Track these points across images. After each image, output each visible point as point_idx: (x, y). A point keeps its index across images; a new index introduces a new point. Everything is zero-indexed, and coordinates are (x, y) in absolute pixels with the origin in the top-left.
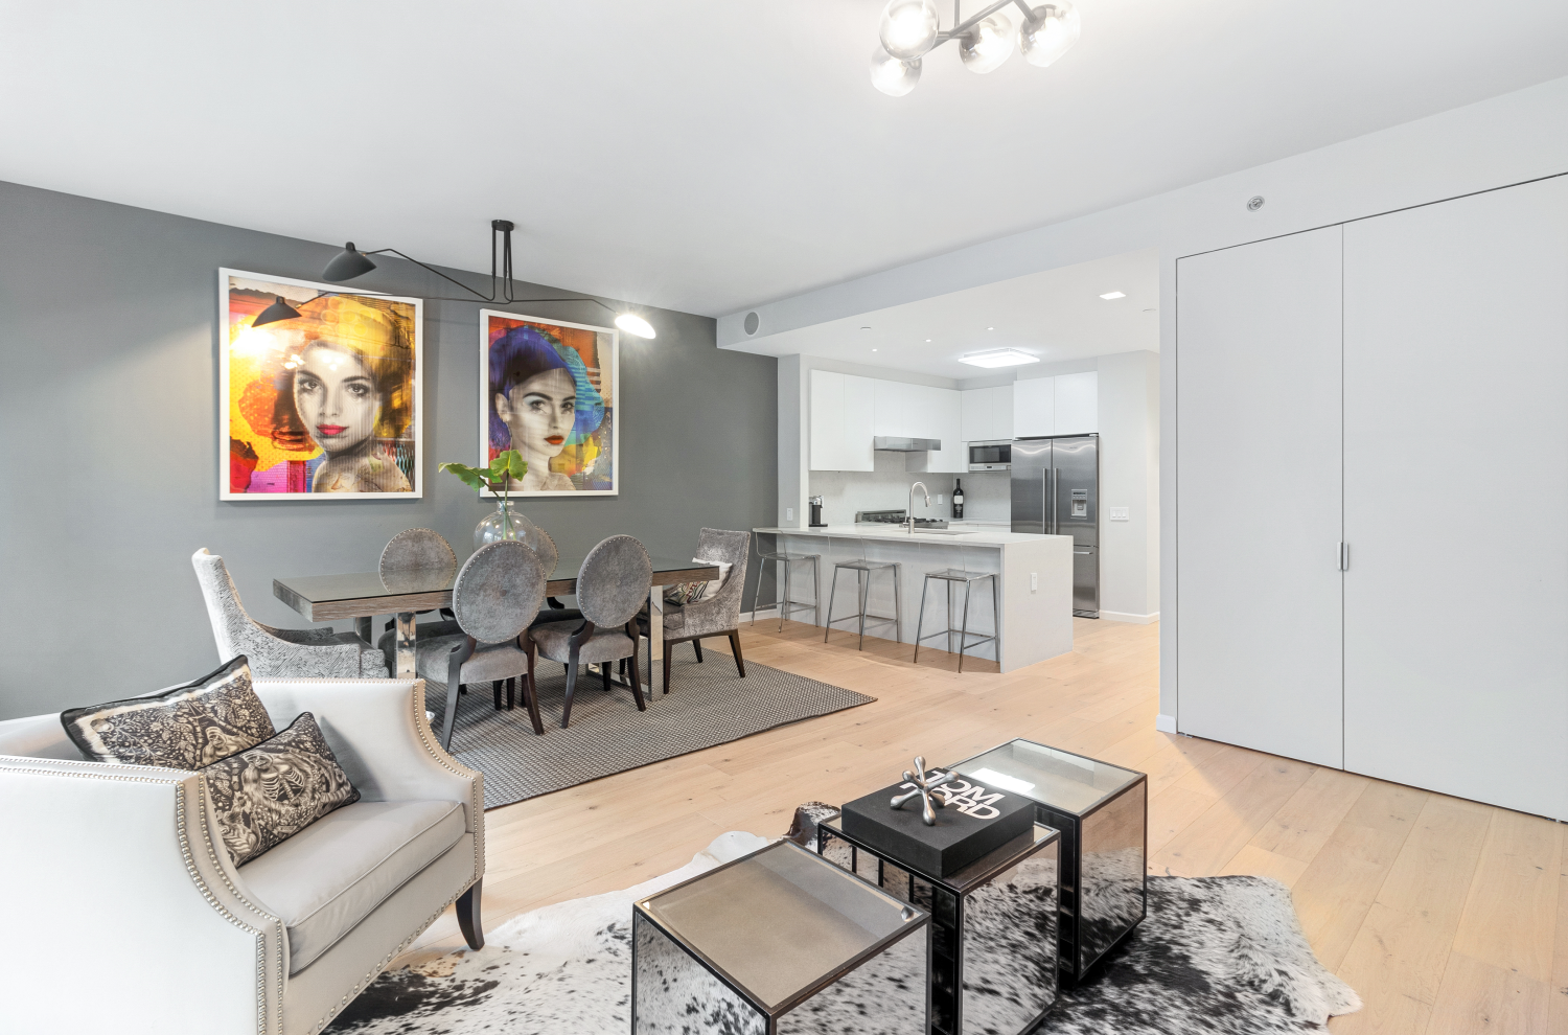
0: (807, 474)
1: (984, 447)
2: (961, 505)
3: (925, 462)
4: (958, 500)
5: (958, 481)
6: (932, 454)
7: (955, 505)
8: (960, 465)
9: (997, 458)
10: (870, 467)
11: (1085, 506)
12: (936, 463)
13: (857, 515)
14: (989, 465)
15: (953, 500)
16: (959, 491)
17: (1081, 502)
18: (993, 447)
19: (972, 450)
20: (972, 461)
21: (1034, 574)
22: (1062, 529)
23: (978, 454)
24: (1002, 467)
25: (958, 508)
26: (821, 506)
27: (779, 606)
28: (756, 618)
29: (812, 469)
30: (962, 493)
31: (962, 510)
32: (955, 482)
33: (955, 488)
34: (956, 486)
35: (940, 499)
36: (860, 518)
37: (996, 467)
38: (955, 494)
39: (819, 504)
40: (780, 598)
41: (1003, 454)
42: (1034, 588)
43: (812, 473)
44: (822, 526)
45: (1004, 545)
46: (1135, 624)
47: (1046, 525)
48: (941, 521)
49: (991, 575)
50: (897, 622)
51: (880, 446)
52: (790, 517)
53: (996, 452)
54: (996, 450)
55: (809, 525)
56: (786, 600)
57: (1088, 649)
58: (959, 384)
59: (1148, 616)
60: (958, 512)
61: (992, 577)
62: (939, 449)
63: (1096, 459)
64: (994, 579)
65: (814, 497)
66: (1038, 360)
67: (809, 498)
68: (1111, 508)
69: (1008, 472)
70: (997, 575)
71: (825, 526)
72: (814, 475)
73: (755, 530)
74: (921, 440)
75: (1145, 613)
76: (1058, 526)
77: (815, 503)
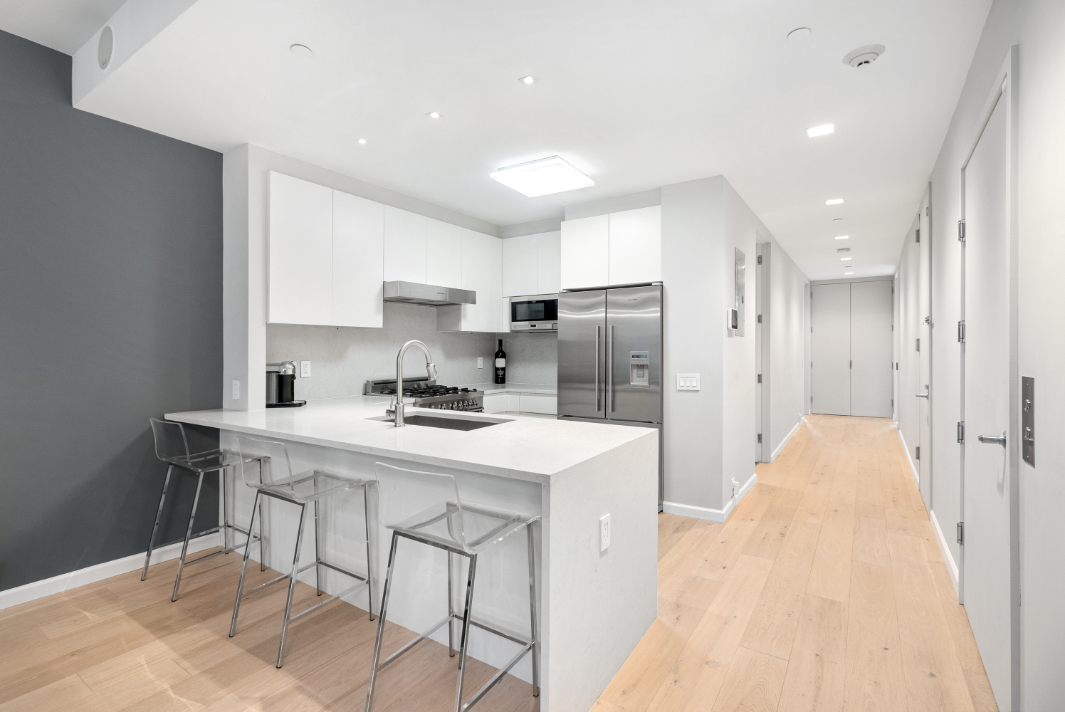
0: (263, 331)
1: (529, 302)
2: (504, 369)
3: (458, 319)
4: (501, 363)
5: (500, 341)
6: (468, 308)
7: (497, 369)
8: (503, 325)
9: (542, 315)
10: (377, 321)
11: (646, 372)
12: (478, 319)
13: (366, 386)
14: (533, 323)
15: (494, 362)
16: (501, 354)
17: (641, 367)
18: (538, 302)
19: (514, 306)
20: (514, 318)
21: (605, 517)
23: (521, 310)
24: (547, 325)
25: (501, 373)
26: (293, 377)
27: (222, 530)
28: (189, 552)
29: (272, 321)
30: (504, 356)
31: (504, 375)
32: (497, 343)
33: (497, 350)
34: (498, 347)
35: (480, 362)
36: (370, 389)
37: (541, 325)
38: (497, 356)
39: (290, 372)
40: (221, 523)
41: (549, 309)
42: (606, 543)
43: (270, 327)
44: (294, 405)
45: (548, 477)
46: (710, 523)
47: (600, 390)
48: (475, 390)
49: (529, 522)
50: (369, 582)
51: (392, 294)
52: (236, 394)
53: (541, 307)
54: (542, 305)
55: (268, 406)
56: (230, 523)
57: (678, 606)
58: (500, 231)
59: (723, 512)
60: (500, 378)
61: (529, 526)
62: (474, 302)
63: (659, 314)
64: (534, 529)
65: (283, 364)
66: (592, 183)
67: (267, 365)
68: (679, 375)
69: (554, 331)
70: (537, 523)
71: (300, 405)
72: (274, 331)
73: (168, 417)
74: (451, 290)
75: (721, 508)
76: (614, 391)
77: (282, 373)
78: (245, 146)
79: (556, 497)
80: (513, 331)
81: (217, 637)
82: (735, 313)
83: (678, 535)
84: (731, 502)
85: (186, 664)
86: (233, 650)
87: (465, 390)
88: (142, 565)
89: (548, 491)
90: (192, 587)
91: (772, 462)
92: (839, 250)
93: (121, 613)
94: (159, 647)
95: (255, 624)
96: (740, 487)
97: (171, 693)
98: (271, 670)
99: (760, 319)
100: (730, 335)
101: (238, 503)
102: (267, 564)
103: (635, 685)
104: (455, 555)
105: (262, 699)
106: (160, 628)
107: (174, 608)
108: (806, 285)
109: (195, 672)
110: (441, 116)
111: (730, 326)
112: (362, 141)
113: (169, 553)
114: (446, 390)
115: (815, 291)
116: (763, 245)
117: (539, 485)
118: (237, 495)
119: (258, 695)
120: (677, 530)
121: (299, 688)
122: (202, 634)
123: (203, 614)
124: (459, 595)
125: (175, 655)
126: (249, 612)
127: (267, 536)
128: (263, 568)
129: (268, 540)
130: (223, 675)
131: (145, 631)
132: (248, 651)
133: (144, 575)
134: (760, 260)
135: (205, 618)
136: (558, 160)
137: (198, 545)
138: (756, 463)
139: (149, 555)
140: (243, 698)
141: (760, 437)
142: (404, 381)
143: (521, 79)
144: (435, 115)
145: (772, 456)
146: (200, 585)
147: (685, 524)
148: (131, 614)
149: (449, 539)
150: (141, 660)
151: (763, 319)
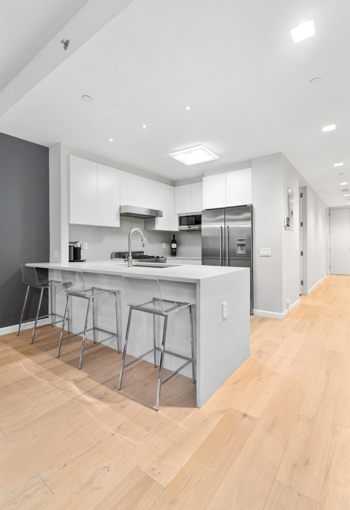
1: (188, 216)
2: (175, 249)
3: (154, 223)
4: (174, 246)
5: (174, 235)
6: (158, 220)
7: (172, 249)
8: (175, 227)
9: (194, 222)
10: (116, 223)
11: (245, 248)
12: (161, 225)
13: (112, 254)
14: (189, 226)
15: (171, 246)
16: (174, 241)
17: (242, 245)
18: (192, 216)
19: (181, 218)
20: (180, 224)
21: (225, 303)
22: (231, 262)
23: (184, 220)
24: (196, 227)
26: (80, 248)
27: (50, 316)
28: (37, 325)
29: (71, 223)
30: (175, 243)
31: (176, 252)
32: (172, 236)
33: (172, 239)
34: (172, 238)
35: (164, 245)
36: (114, 256)
37: (193, 227)
38: (172, 243)
39: (79, 246)
41: (196, 220)
42: (225, 315)
43: (70, 225)
44: (81, 261)
45: (199, 280)
46: (276, 319)
47: (222, 259)
48: (162, 257)
49: (190, 304)
50: (117, 336)
51: (124, 211)
52: (56, 255)
53: (193, 219)
54: (194, 218)
55: (70, 261)
56: (54, 313)
57: (260, 352)
58: (174, 183)
59: (283, 314)
60: (174, 253)
61: (190, 306)
62: (161, 216)
63: (251, 225)
64: (192, 308)
65: (76, 242)
66: (218, 158)
67: (70, 243)
68: (260, 249)
69: (200, 231)
70: (194, 306)
71: (83, 261)
72: (72, 227)
73: (27, 265)
74: (151, 210)
75: (281, 312)
76: (229, 259)
77: (76, 247)
78: (59, 144)
79: (203, 290)
80: (180, 230)
81: (52, 357)
82: (288, 219)
83: (260, 324)
84: (286, 310)
85: (40, 367)
86: (59, 362)
87: (158, 257)
88: (18, 330)
89: (199, 286)
90: (39, 339)
91: (309, 294)
92: (343, 190)
93: (10, 348)
94: (27, 360)
95: (67, 353)
96: (292, 303)
97: (35, 376)
98: (76, 370)
99: (302, 224)
100: (286, 230)
101: (57, 304)
102: (70, 331)
103: (239, 381)
104: (156, 316)
105: (74, 380)
106: (27, 353)
107: (32, 347)
108: (326, 210)
109: (44, 370)
110: (147, 126)
111: (286, 225)
112: (111, 140)
113: (29, 325)
114: (150, 257)
115: (331, 213)
116: (303, 188)
117: (195, 284)
118: (57, 301)
119: (72, 378)
120: (260, 322)
121: (89, 377)
122: (45, 356)
123: (46, 349)
124: (159, 340)
125: (35, 363)
126: (66, 349)
127: (70, 318)
128: (69, 333)
129: (71, 320)
130: (56, 371)
131: (21, 355)
132: (66, 363)
133: (19, 334)
134: (301, 195)
135: (46, 350)
136: (201, 146)
137: (41, 322)
138: (300, 295)
139: (20, 326)
140: (65, 379)
141: (302, 282)
142: (132, 253)
143: (184, 108)
144: (144, 126)
145: (308, 291)
146: (42, 338)
147: (263, 320)
148: (15, 348)
149: (153, 308)
150: (21, 364)
151: (303, 224)
